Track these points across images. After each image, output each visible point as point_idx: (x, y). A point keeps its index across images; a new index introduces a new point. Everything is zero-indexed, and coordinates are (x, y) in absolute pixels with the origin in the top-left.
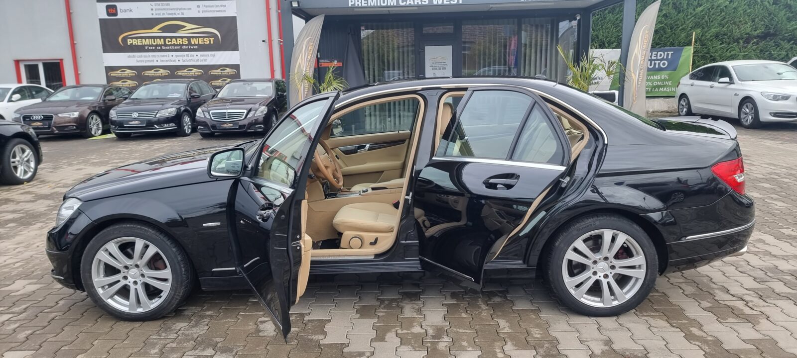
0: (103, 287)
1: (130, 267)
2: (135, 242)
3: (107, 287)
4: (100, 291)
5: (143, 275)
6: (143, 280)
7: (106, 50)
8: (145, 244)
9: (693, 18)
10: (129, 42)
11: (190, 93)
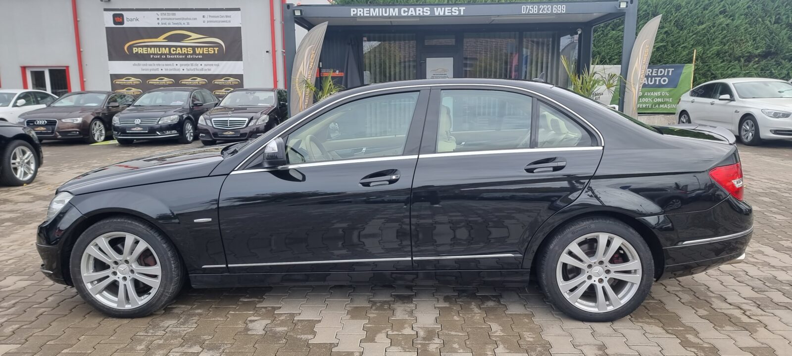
0: (92, 282)
1: (120, 262)
2: (125, 238)
3: (96, 282)
4: (89, 286)
5: (132, 271)
6: (132, 276)
7: (111, 58)
8: (135, 239)
9: (694, 36)
10: (135, 50)
11: (193, 101)
